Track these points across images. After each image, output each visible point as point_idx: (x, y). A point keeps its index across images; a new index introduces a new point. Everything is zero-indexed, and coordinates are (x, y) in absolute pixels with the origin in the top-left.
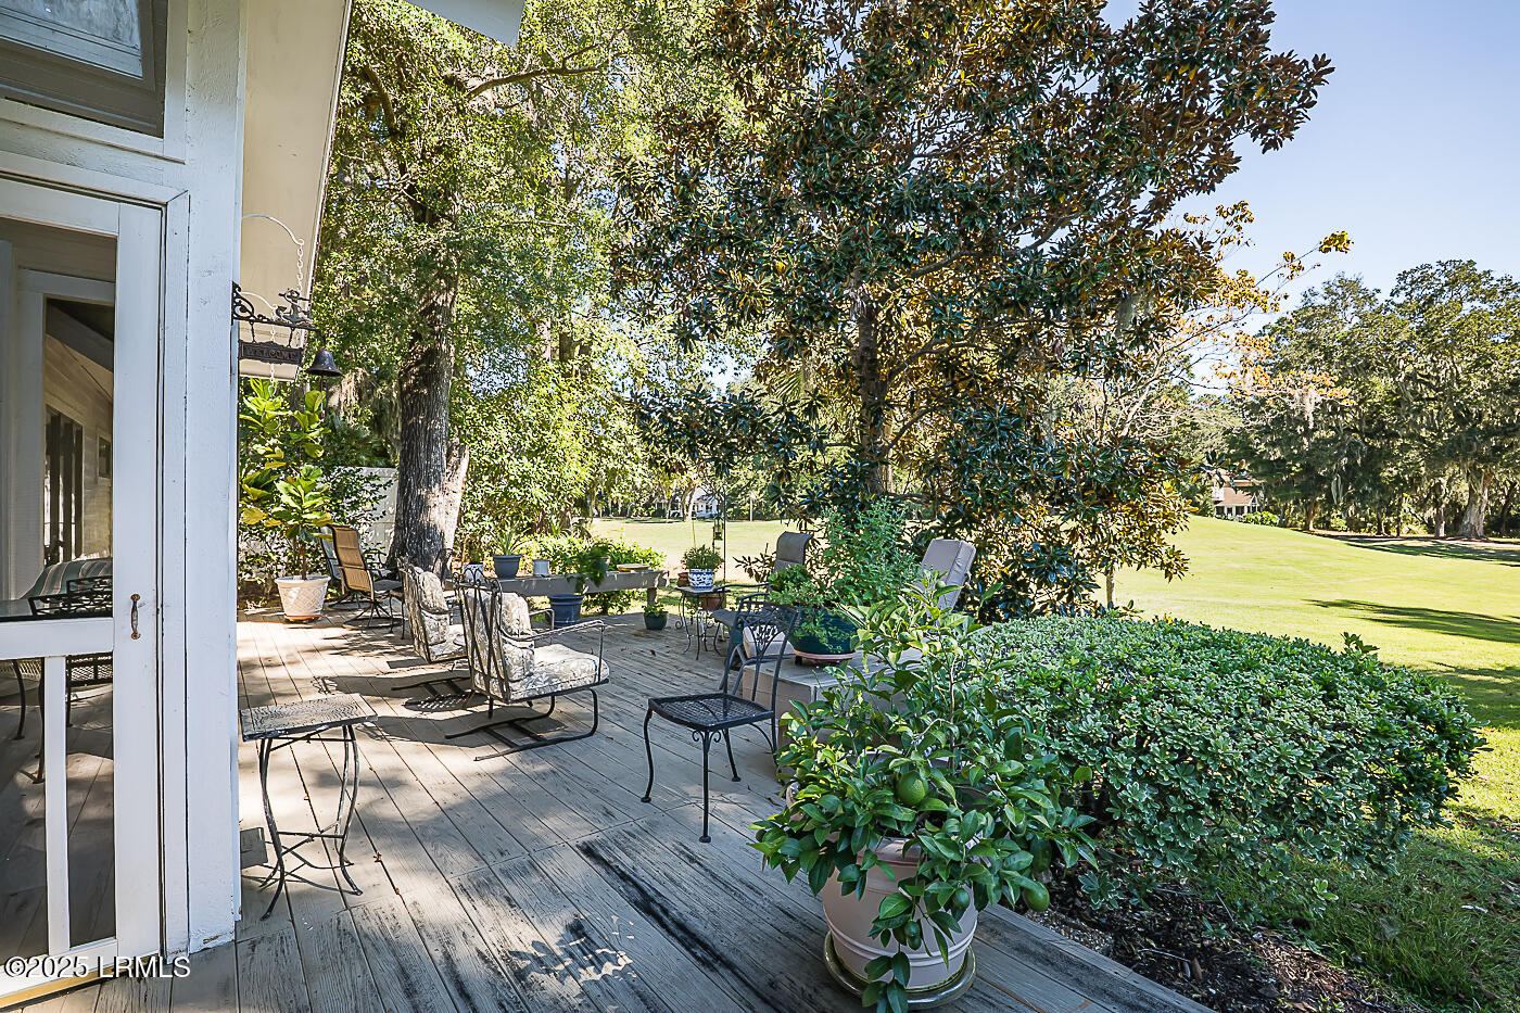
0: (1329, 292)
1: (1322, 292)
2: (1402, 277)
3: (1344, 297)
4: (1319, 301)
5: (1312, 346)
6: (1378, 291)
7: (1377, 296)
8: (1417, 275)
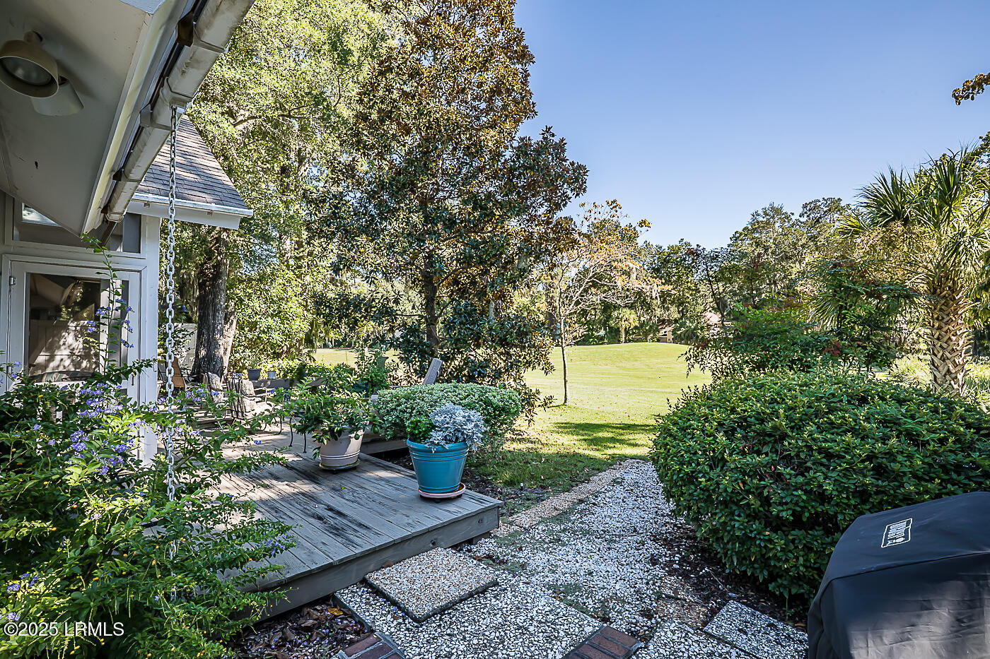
0: (766, 214)
1: (762, 214)
2: (805, 206)
3: (773, 217)
4: (760, 219)
5: (758, 244)
6: (793, 214)
7: (792, 217)
8: (812, 205)
